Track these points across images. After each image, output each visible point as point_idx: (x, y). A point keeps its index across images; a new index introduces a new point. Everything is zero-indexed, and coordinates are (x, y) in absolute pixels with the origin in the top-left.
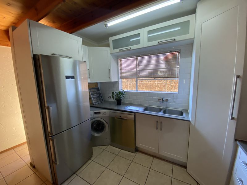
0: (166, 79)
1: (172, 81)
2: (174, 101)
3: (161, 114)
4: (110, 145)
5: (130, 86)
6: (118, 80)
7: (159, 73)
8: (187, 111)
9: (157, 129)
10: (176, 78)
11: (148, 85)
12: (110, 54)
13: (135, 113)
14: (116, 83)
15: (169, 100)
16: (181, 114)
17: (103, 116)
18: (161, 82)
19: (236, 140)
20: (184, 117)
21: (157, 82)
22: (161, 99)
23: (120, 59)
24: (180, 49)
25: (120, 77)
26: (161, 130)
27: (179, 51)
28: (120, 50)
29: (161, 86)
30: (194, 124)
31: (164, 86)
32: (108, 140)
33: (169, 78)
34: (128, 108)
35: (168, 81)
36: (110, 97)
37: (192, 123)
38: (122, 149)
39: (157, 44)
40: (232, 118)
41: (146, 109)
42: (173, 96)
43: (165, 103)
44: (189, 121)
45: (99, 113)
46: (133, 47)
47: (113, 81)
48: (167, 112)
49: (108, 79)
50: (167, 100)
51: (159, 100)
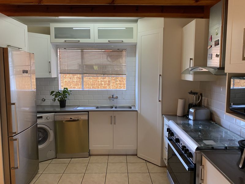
0: (110, 76)
1: (117, 78)
2: (124, 98)
3: (114, 109)
4: (56, 158)
6: (58, 76)
8: (134, 106)
10: (124, 75)
11: (89, 83)
12: (51, 43)
13: (88, 111)
14: (56, 80)
15: (118, 97)
16: (131, 108)
17: (47, 121)
18: (105, 80)
19: (162, 115)
20: (133, 109)
22: (112, 97)
23: (59, 49)
25: (59, 72)
26: (115, 124)
27: (126, 50)
28: (65, 41)
29: (105, 85)
30: (140, 112)
31: (109, 85)
32: (52, 153)
33: (114, 75)
34: (77, 109)
35: (113, 78)
36: (44, 100)
37: (139, 111)
38: (72, 158)
39: (108, 42)
40: (159, 101)
41: (97, 108)
42: (122, 93)
43: (115, 100)
44: (137, 111)
45: (41, 117)
46: (82, 41)
47: (53, 77)
48: (117, 108)
49: (48, 74)
50: (117, 98)
51: (110, 98)
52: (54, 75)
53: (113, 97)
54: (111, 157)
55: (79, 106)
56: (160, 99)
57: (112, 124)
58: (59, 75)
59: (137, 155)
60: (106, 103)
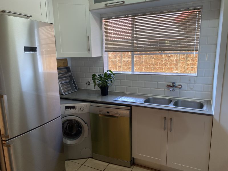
0: (178, 54)
1: (188, 57)
2: (191, 87)
3: (171, 106)
4: (92, 158)
5: (119, 65)
6: (102, 54)
7: (167, 43)
8: (209, 103)
9: (165, 129)
10: (195, 52)
11: (150, 63)
12: (90, 10)
13: (130, 106)
15: (183, 86)
16: (201, 106)
17: (80, 112)
18: (171, 58)
20: (205, 110)
21: (164, 57)
22: (171, 85)
23: (104, 19)
24: (202, 6)
25: (104, 49)
26: (171, 130)
27: (201, 9)
28: (106, 5)
29: (170, 65)
30: (218, 120)
31: (176, 65)
33: (183, 52)
35: (183, 57)
36: (88, 83)
38: (110, 163)
41: (147, 101)
42: (190, 80)
43: (177, 90)
44: (212, 116)
45: (74, 107)
47: (94, 55)
48: (180, 103)
49: (87, 52)
50: (180, 87)
51: (168, 86)
53: (173, 86)
57: (166, 129)
60: (163, 94)
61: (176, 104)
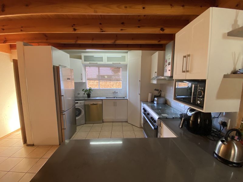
0: (113, 81)
1: (117, 83)
2: (121, 93)
3: (115, 98)
4: (85, 124)
8: (126, 97)
9: (114, 106)
10: (121, 81)
12: (82, 64)
13: (102, 100)
14: (85, 83)
17: (80, 105)
18: (111, 83)
19: (140, 101)
20: (125, 98)
23: (87, 67)
25: (87, 79)
26: (116, 106)
28: (90, 63)
29: (111, 86)
31: (113, 86)
32: (83, 121)
35: (115, 83)
36: (79, 94)
37: (128, 100)
38: (94, 124)
39: (112, 63)
40: (139, 94)
41: (107, 98)
42: (120, 90)
43: (116, 94)
44: (127, 99)
45: (77, 103)
46: (99, 63)
47: (83, 82)
49: (81, 80)
50: (117, 93)
51: (113, 93)
52: (84, 81)
53: (115, 92)
54: (114, 123)
55: (97, 97)
56: (140, 93)
58: (87, 81)
59: (127, 122)
60: (111, 96)
61: (117, 98)
